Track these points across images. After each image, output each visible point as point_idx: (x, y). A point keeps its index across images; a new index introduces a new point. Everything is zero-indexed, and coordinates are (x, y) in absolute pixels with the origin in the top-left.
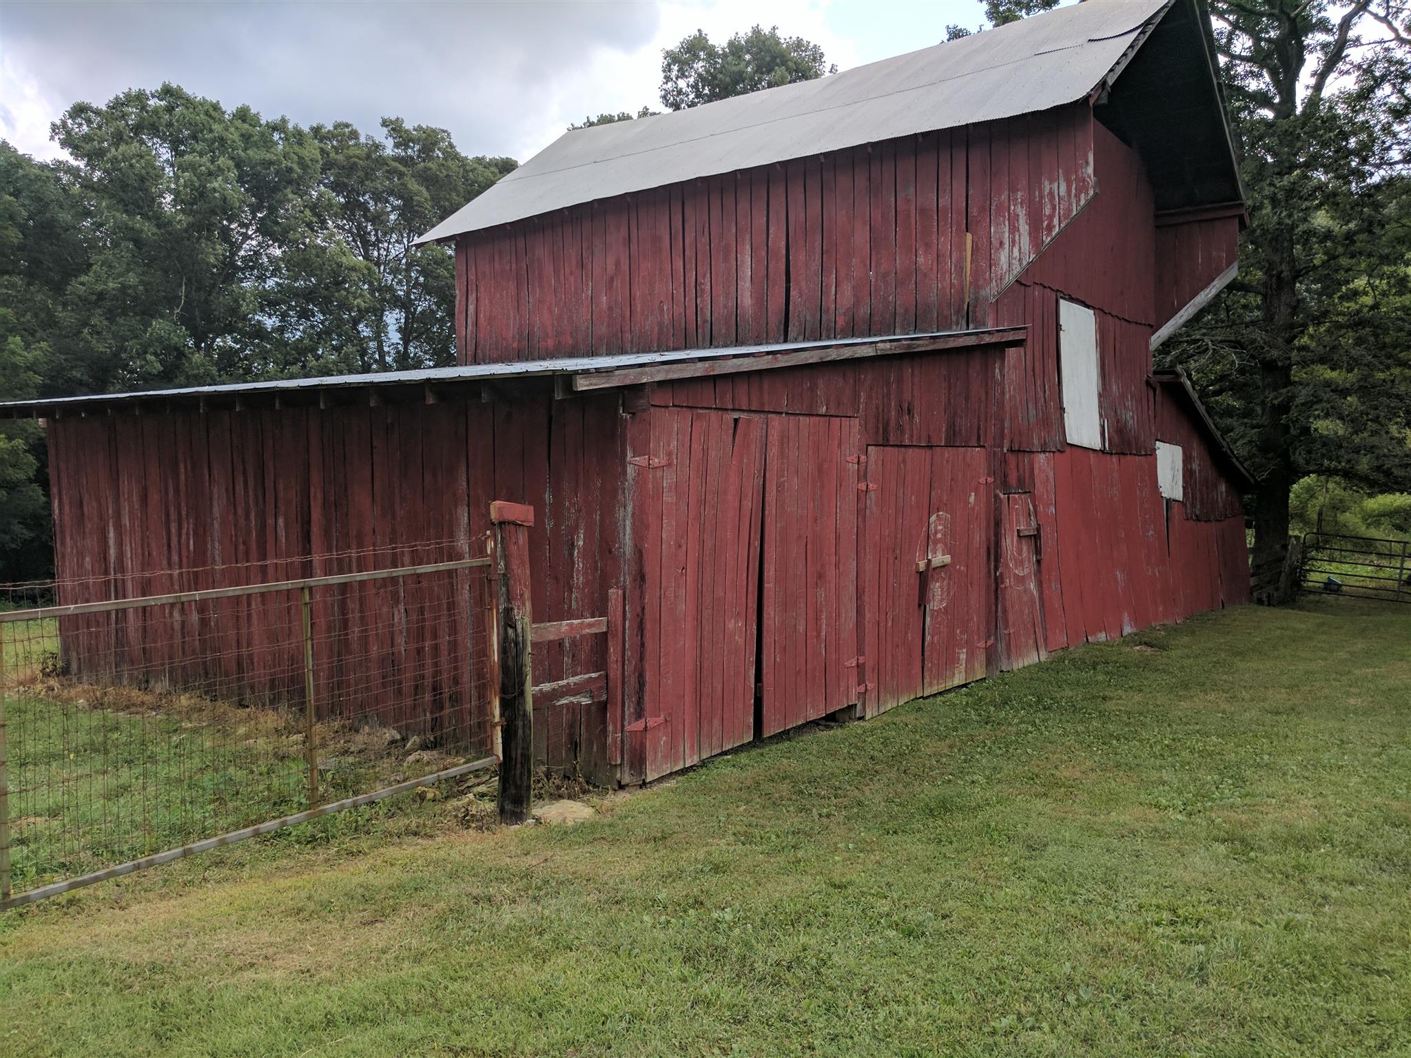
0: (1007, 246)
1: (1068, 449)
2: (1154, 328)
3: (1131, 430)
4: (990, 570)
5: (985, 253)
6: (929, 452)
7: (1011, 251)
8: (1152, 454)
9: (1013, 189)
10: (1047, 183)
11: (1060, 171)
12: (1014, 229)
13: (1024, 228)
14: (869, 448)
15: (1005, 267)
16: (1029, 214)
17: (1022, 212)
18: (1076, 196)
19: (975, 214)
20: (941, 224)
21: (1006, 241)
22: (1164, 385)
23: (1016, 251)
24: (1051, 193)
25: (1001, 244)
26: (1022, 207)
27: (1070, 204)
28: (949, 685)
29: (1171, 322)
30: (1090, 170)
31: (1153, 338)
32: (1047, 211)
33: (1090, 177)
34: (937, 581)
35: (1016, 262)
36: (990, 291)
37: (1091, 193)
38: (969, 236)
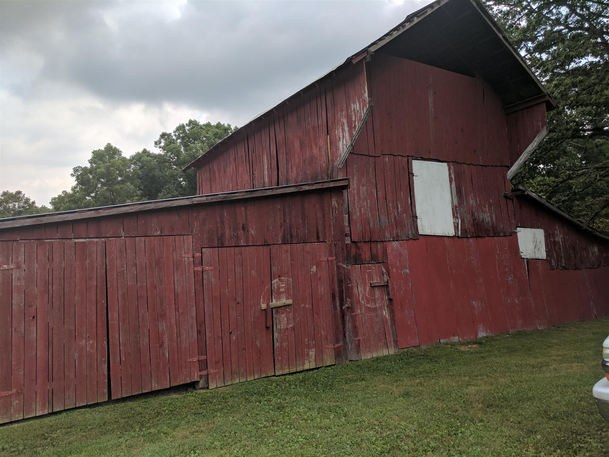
0: (341, 139)
1: (420, 238)
2: (509, 167)
3: (488, 223)
4: (335, 307)
5: (334, 144)
6: (266, 249)
7: (343, 141)
8: (514, 235)
9: (342, 111)
10: (352, 105)
11: (356, 98)
12: (343, 130)
13: (346, 129)
14: (204, 249)
15: (341, 149)
16: (348, 122)
17: (345, 121)
18: (362, 109)
19: (330, 126)
20: (320, 133)
21: (341, 137)
22: (517, 197)
23: (344, 141)
24: (354, 109)
25: (340, 138)
26: (345, 119)
27: (361, 113)
28: (300, 369)
29: (517, 163)
30: (366, 95)
31: (509, 172)
32: (354, 119)
33: (366, 99)
34: (283, 313)
35: (345, 146)
36: (338, 163)
37: (368, 106)
38: (328, 136)
